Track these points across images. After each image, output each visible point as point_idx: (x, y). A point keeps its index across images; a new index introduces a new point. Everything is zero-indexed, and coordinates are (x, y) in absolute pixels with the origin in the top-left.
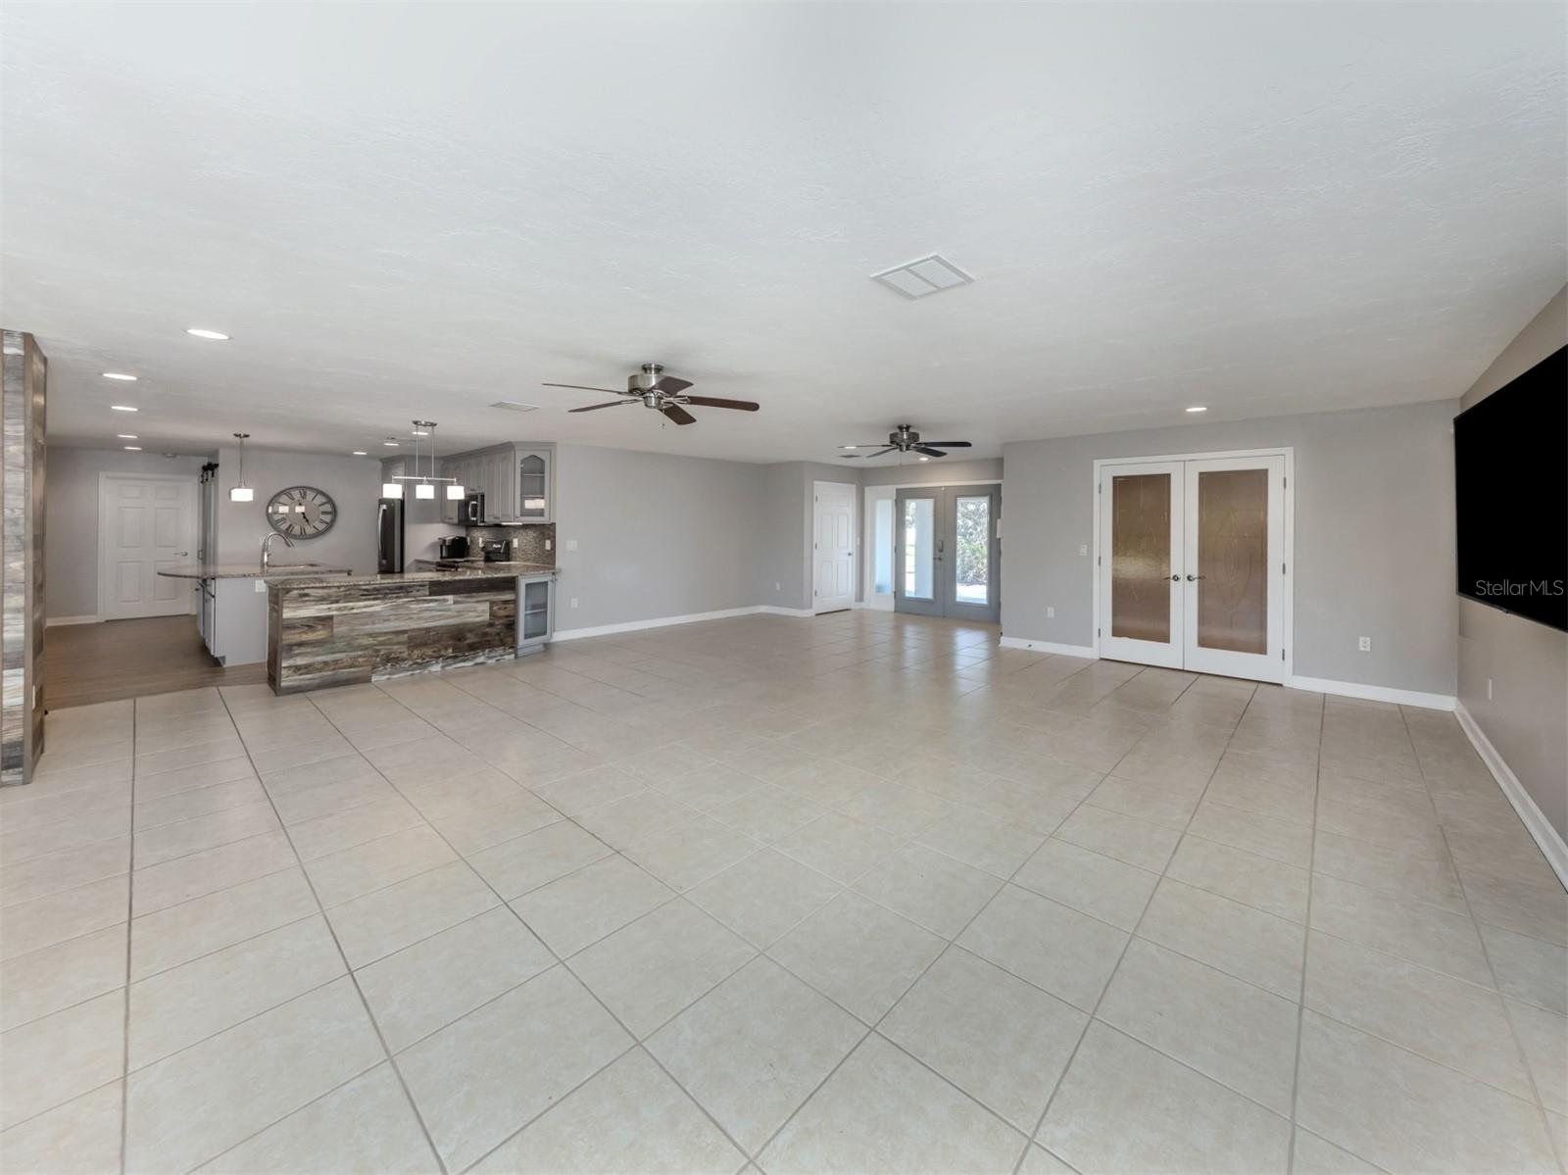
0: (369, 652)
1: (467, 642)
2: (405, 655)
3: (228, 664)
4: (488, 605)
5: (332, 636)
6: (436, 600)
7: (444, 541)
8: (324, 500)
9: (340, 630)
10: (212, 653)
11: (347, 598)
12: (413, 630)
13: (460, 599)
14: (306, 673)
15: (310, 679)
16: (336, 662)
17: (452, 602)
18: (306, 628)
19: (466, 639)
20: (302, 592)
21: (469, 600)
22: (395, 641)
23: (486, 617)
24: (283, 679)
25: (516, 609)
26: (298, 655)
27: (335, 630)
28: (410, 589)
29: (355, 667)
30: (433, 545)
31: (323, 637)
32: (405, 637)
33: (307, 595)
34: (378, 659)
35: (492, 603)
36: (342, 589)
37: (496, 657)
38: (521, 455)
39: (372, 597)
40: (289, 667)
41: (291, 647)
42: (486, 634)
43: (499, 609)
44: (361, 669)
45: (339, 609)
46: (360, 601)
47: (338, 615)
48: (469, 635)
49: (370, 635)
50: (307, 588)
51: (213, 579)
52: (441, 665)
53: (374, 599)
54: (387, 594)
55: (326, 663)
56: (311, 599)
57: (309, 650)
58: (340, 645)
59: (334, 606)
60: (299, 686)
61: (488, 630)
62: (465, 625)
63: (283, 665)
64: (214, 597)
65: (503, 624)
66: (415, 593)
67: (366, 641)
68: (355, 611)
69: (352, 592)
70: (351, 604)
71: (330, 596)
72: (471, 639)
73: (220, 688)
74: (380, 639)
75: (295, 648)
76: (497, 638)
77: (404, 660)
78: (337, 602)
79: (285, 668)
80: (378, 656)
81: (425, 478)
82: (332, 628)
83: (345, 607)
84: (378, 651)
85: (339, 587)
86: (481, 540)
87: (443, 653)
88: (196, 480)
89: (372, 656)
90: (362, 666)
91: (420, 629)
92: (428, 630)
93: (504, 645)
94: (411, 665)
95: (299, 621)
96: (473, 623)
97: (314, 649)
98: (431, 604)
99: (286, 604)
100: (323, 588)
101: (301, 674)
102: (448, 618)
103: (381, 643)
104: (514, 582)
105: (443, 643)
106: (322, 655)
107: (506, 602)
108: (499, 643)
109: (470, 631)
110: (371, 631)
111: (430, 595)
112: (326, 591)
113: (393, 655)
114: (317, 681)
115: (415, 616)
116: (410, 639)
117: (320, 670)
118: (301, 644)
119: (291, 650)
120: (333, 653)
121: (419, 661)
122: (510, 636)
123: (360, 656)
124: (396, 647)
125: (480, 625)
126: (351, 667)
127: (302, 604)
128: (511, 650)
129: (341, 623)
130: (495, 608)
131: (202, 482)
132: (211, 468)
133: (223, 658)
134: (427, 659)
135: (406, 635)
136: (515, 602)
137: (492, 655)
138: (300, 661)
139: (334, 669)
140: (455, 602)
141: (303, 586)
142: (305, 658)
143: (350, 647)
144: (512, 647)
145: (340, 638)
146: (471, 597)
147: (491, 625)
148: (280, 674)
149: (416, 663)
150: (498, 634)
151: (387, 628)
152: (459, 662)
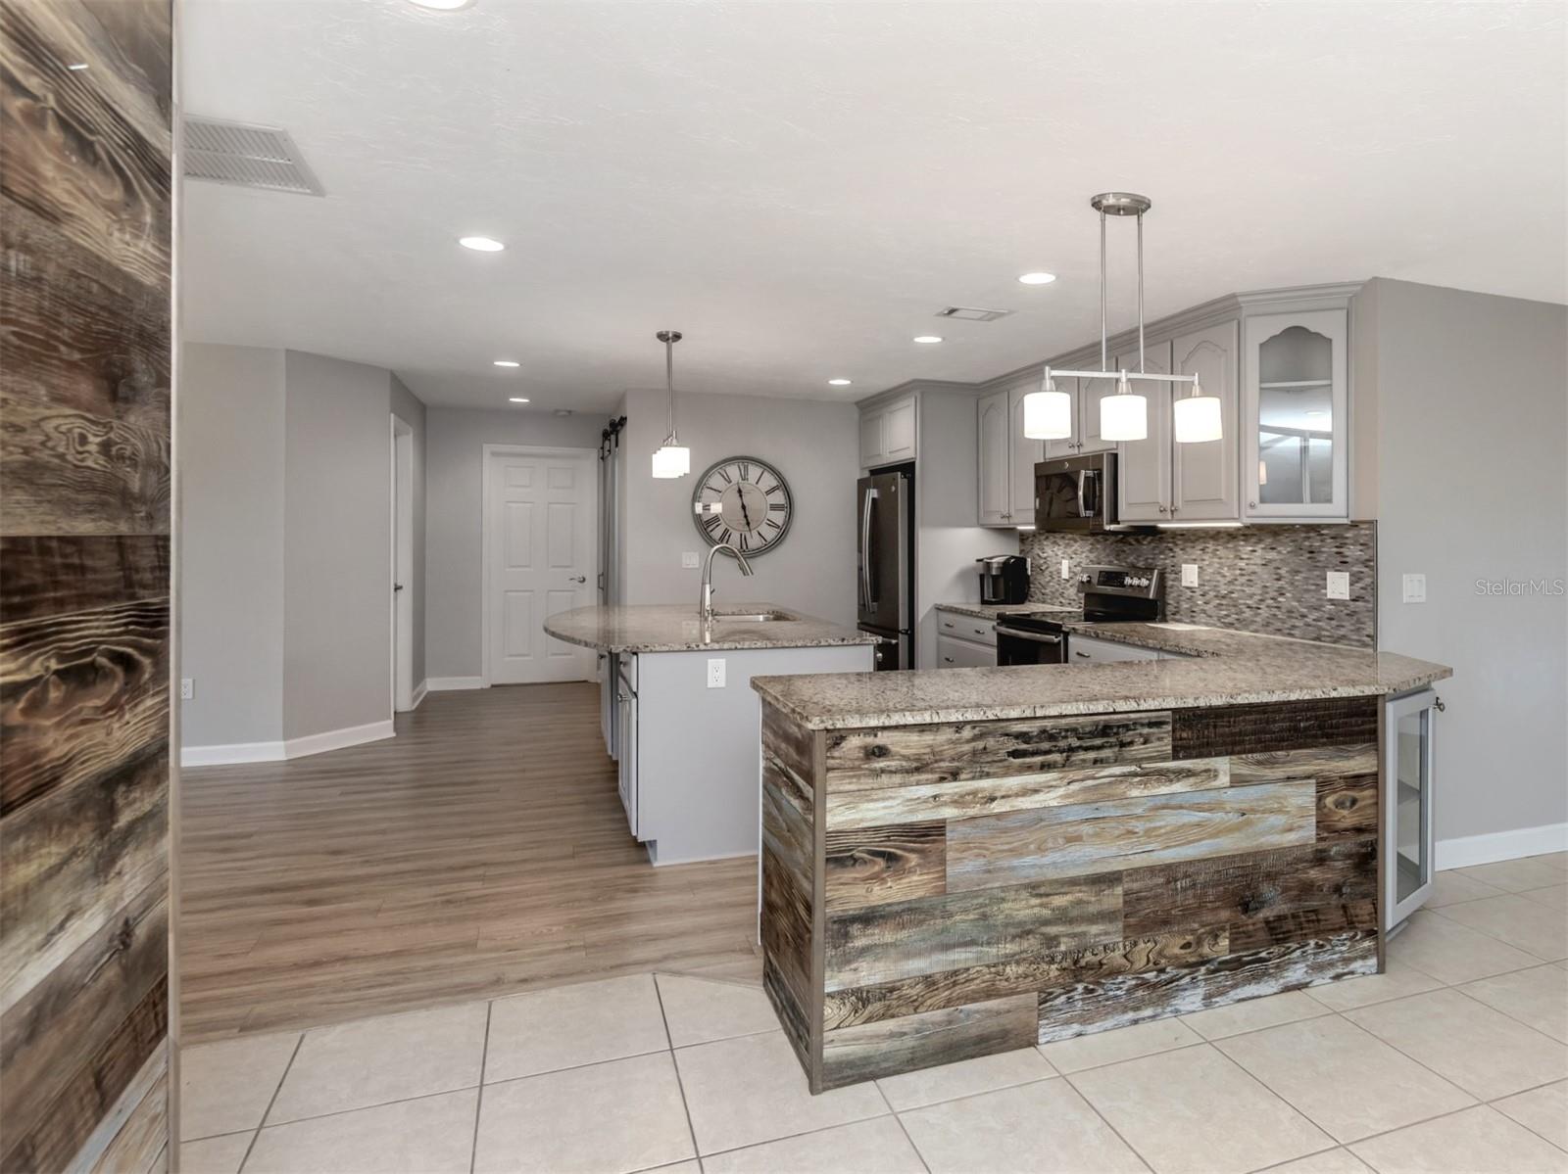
0: (1031, 944)
1: (1266, 913)
2: (1116, 957)
3: (662, 860)
4: (1310, 790)
5: (943, 891)
6: (1189, 773)
7: (988, 566)
8: (774, 483)
9: (962, 868)
10: (634, 833)
11: (978, 762)
12: (1134, 872)
13: (1245, 771)
14: (883, 1017)
15: (892, 1035)
16: (953, 976)
17: (1224, 779)
18: (881, 863)
19: (1262, 904)
20: (870, 740)
21: (1268, 773)
22: (1092, 909)
23: (1306, 834)
24: (828, 1036)
25: (1378, 804)
26: (864, 951)
27: (951, 870)
28: (1127, 737)
29: (999, 995)
30: (963, 575)
31: (920, 893)
32: (1114, 898)
33: (881, 752)
34: (1054, 970)
35: (1324, 784)
36: (967, 733)
37: (1331, 964)
38: (1260, 331)
39: (1038, 759)
40: (842, 995)
41: (844, 925)
42: (1307, 889)
43: (1339, 804)
44: (1014, 1000)
45: (958, 801)
46: (1008, 772)
47: (957, 821)
48: (1267, 890)
49: (1034, 888)
50: (884, 728)
51: (635, 654)
52: (1201, 991)
53: (1045, 767)
54: (1071, 750)
55: (929, 981)
56: (893, 764)
57: (889, 938)
58: (963, 922)
59: (949, 788)
60: (866, 1060)
61: (1314, 874)
62: (1259, 855)
63: (830, 987)
64: (636, 695)
65: (1349, 856)
66: (1138, 750)
67: (1025, 909)
68: (997, 807)
69: (991, 742)
70: (986, 784)
71: (936, 754)
72: (1276, 905)
73: (660, 978)
74: (1059, 901)
75: (855, 929)
76: (1334, 900)
77: (1115, 972)
78: (955, 775)
79: (831, 996)
80: (1052, 961)
81: (1123, 375)
82: (943, 862)
83: (974, 793)
84: (1051, 941)
85: (959, 726)
86: (1065, 565)
87: (1206, 950)
88: (594, 454)
89: (1037, 959)
90: (1012, 993)
91: (1152, 870)
92: (1169, 872)
93: (1351, 925)
94: (1129, 991)
95: (862, 838)
96: (1280, 852)
97: (903, 935)
98: (1178, 787)
99: (834, 783)
100: (922, 728)
101: (868, 1020)
102: (1216, 834)
103: (1063, 917)
104: (1375, 713)
105: (1209, 918)
106: (919, 954)
107: (1356, 781)
108: (1337, 918)
109: (1271, 877)
110: (1034, 875)
111: (1175, 757)
112: (928, 738)
113: (1089, 957)
114: (909, 1042)
115: (1139, 826)
116: (1132, 900)
117: (915, 1005)
118: (869, 918)
119: (846, 936)
120: (946, 947)
121: (1151, 976)
122: (1364, 896)
123: (1008, 959)
124: (1094, 929)
125: (1295, 859)
126: (990, 993)
127: (868, 783)
128: (1367, 944)
129: (966, 846)
130: (1329, 801)
131: (602, 458)
132: (614, 429)
133: (653, 843)
134: (1171, 971)
135: (1119, 890)
136: (1375, 780)
137: (1324, 958)
138: (869, 974)
139: (948, 1003)
140: (1237, 781)
141: (873, 722)
142: (880, 965)
143: (988, 930)
144: (1371, 934)
145: (965, 897)
146: (1272, 763)
147: (1320, 859)
148: (822, 1020)
149: (1144, 984)
150: (1337, 889)
151: (1074, 864)
152: (1248, 981)
